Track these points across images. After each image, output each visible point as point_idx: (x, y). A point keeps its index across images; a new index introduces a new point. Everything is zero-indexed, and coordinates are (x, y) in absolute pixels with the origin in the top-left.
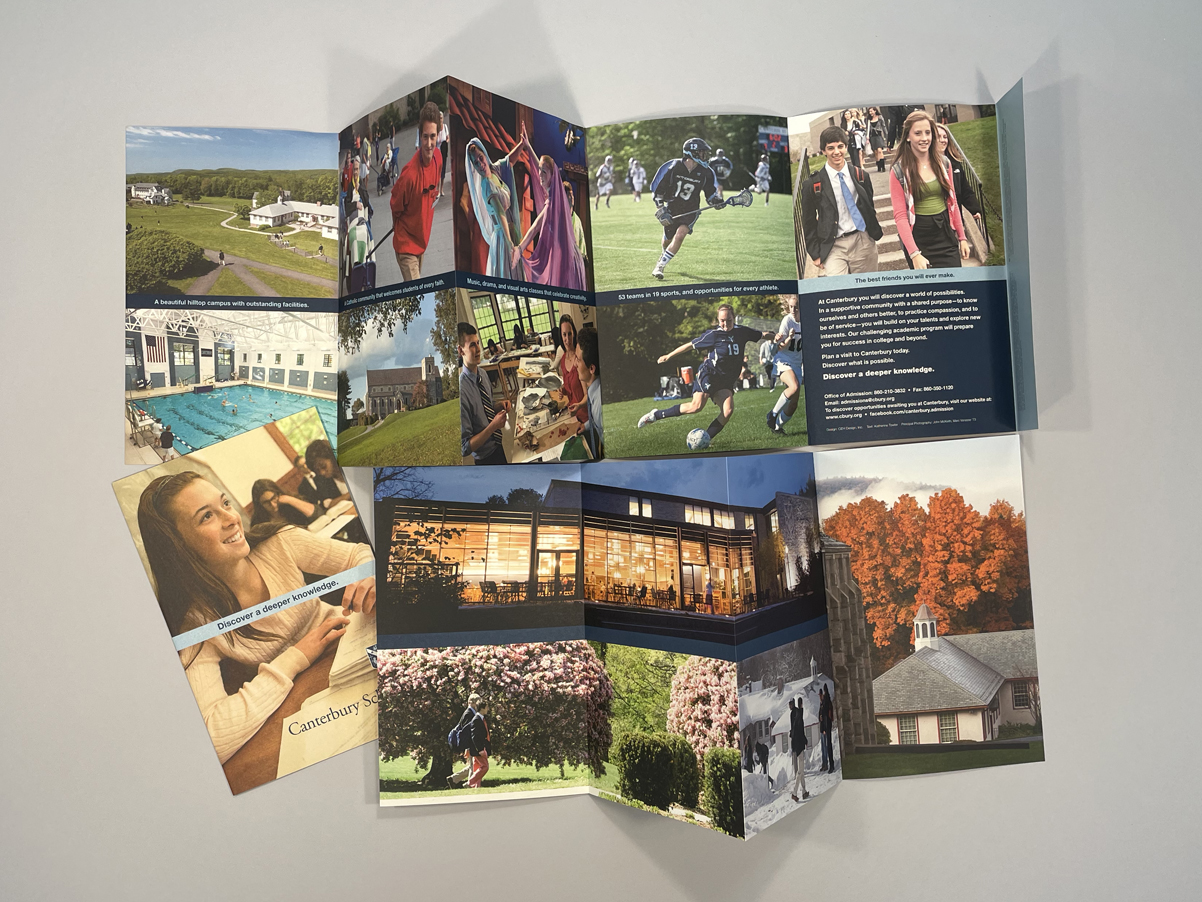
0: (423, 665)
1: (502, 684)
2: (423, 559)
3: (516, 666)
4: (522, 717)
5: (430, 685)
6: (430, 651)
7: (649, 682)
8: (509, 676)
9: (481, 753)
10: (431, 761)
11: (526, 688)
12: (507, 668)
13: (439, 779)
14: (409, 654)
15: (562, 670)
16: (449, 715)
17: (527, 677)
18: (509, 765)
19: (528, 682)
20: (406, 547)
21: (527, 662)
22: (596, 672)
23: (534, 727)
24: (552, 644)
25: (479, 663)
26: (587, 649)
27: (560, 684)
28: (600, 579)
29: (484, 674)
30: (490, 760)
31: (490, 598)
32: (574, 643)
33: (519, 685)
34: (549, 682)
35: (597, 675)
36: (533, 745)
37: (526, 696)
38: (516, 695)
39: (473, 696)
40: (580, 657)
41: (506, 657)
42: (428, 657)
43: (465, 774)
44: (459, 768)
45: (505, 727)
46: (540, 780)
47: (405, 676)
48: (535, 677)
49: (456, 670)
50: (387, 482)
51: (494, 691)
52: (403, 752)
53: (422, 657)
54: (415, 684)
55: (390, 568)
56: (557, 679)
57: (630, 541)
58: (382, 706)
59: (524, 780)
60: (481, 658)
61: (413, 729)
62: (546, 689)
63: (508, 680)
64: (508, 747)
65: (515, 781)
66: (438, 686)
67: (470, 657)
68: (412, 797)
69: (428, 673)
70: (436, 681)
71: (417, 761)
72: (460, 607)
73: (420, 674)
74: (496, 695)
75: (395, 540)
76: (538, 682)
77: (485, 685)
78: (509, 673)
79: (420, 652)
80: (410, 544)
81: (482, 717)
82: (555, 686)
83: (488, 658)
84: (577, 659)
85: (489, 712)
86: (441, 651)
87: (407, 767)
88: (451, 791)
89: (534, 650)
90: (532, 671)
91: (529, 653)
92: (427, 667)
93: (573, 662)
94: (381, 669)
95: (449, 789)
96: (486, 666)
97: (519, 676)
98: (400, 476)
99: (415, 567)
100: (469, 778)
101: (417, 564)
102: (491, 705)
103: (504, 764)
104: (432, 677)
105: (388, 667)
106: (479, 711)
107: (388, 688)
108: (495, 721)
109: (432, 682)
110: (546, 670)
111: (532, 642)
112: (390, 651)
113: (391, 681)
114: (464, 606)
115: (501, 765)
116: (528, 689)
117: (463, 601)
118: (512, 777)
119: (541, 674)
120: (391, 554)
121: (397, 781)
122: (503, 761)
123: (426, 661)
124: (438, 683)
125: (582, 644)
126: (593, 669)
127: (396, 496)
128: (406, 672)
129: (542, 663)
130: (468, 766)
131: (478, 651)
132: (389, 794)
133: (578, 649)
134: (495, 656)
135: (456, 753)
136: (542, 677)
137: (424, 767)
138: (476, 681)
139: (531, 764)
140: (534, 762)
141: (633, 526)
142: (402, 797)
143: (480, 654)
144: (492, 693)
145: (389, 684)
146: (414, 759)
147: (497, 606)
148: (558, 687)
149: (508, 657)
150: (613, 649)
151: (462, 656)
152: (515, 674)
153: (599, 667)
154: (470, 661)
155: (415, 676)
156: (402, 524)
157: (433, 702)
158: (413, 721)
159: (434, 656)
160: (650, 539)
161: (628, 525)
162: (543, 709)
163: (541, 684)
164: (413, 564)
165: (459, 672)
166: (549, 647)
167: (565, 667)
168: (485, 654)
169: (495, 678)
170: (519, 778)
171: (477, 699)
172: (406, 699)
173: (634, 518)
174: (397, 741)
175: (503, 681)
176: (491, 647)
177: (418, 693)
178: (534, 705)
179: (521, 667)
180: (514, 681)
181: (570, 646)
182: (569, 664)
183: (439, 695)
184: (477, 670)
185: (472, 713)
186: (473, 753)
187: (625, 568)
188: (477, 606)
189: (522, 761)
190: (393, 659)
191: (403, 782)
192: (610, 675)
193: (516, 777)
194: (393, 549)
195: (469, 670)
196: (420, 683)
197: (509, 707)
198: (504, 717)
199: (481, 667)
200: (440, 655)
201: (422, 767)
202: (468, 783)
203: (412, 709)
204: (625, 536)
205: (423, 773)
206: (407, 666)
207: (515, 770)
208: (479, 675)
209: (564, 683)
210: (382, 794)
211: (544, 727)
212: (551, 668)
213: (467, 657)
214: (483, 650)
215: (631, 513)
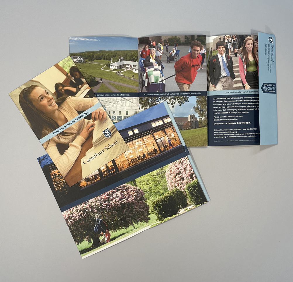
0: (77, 211)
1: (104, 208)
2: (64, 180)
3: (106, 200)
4: (114, 215)
5: (82, 217)
6: (78, 206)
8: (105, 204)
9: (106, 231)
10: (92, 239)
11: (112, 206)
12: (103, 202)
13: (97, 244)
14: (72, 210)
15: (121, 196)
16: (92, 223)
17: (111, 202)
18: (116, 231)
19: (112, 204)
20: (57, 178)
21: (109, 198)
22: (133, 191)
23: (119, 217)
24: (114, 189)
25: (94, 204)
26: (126, 186)
27: (122, 200)
28: (124, 161)
29: (97, 207)
30: (110, 232)
31: (89, 183)
32: (121, 186)
33: (109, 206)
34: (118, 201)
35: (135, 191)
36: (121, 222)
37: (113, 208)
38: (110, 209)
39: (96, 215)
40: (125, 190)
41: (101, 199)
42: (78, 208)
43: (104, 239)
44: (101, 238)
45: (110, 220)
46: (128, 232)
47: (73, 217)
48: (113, 202)
49: (88, 209)
50: (43, 161)
51: (102, 211)
52: (83, 240)
53: (76, 209)
54: (77, 218)
55: (55, 186)
56: (121, 199)
57: (133, 144)
58: (70, 229)
59: (123, 234)
60: (94, 202)
61: (82, 232)
62: (118, 203)
63: (105, 206)
64: (114, 226)
65: (120, 235)
66: (84, 216)
67: (90, 203)
68: (91, 252)
69: (80, 213)
70: (83, 215)
71: (88, 241)
72: (81, 189)
73: (77, 215)
74: (103, 212)
75: (53, 177)
76: (115, 203)
77: (99, 210)
78: (104, 203)
79: (75, 208)
80: (58, 177)
81: (102, 220)
82: (121, 202)
83: (96, 201)
84: (125, 191)
85: (103, 218)
86: (81, 205)
87: (85, 244)
88: (102, 246)
89: (109, 193)
90: (112, 200)
91: (108, 195)
92: (79, 211)
93: (124, 192)
94: (65, 218)
95: (101, 246)
96: (96, 204)
97: (108, 203)
98: (46, 157)
99: (62, 183)
100: (106, 240)
101: (63, 182)
102: (103, 215)
103: (115, 232)
104: (81, 214)
105: (67, 216)
106: (100, 219)
107: (70, 223)
108: (106, 219)
109: (82, 215)
110: (116, 198)
111: (108, 191)
112: (65, 211)
113: (69, 220)
114: (82, 189)
115: (114, 232)
116: (113, 206)
117: (81, 187)
118: (119, 235)
119: (115, 200)
120: (53, 182)
121: (84, 249)
122: (114, 231)
123: (78, 210)
124: (84, 215)
125: (124, 185)
126: (132, 191)
127: (48, 164)
128: (73, 216)
129: (114, 196)
130: (104, 236)
131: (92, 201)
132: (84, 254)
133: (124, 187)
134: (98, 200)
135: (98, 234)
136: (116, 201)
137: (91, 242)
138: (95, 210)
139: (123, 228)
140: (124, 227)
141: (132, 138)
142: (88, 254)
143: (93, 201)
144: (102, 212)
145: (69, 221)
146: (86, 241)
147: (92, 184)
148: (122, 201)
149: (102, 199)
150: (138, 180)
151: (88, 204)
152: (107, 203)
153: (135, 188)
154: (91, 204)
155: (76, 216)
156: (53, 172)
157: (85, 221)
158: (81, 229)
159: (79, 207)
160: (141, 139)
161: (130, 139)
162: (120, 210)
163: (116, 203)
164: (61, 182)
165: (89, 209)
166: (114, 190)
167: (122, 195)
168: (95, 200)
169: (101, 207)
170: (121, 234)
171: (98, 215)
172: (77, 224)
173: (132, 136)
174: (79, 237)
175: (104, 207)
176: (96, 197)
177: (79, 221)
178: (116, 210)
179: (108, 200)
180: (107, 205)
181: (121, 187)
182: (122, 193)
183: (86, 218)
184: (94, 206)
185: (98, 221)
186: (104, 232)
187: (134, 153)
188: (86, 187)
189: (120, 229)
190: (67, 213)
191: (86, 249)
192: (140, 188)
193: (120, 234)
194: (53, 180)
195: (92, 207)
196: (78, 217)
197: (109, 214)
198: (109, 217)
199: (95, 205)
200: (81, 206)
201: (90, 242)
202: (106, 241)
203: (79, 226)
204: (131, 143)
205: (91, 244)
206: (73, 214)
207: (119, 232)
208: (96, 208)
209: (123, 200)
210: (82, 255)
211: (123, 215)
212: (117, 197)
213: (90, 204)
214: (94, 200)
215: (130, 135)
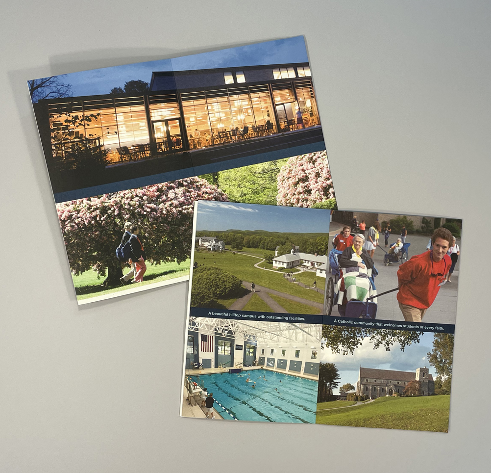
0: (89, 209)
1: (145, 213)
2: (74, 138)
3: (152, 200)
4: (162, 232)
5: (96, 221)
6: (92, 199)
7: (259, 185)
8: (149, 207)
9: (140, 259)
10: (107, 270)
11: (162, 213)
12: (146, 202)
13: (115, 281)
14: (78, 203)
15: (183, 198)
16: (113, 239)
17: (161, 206)
18: (160, 264)
19: (162, 209)
20: (61, 132)
21: (159, 197)
22: (210, 194)
23: (171, 237)
24: (173, 182)
25: (127, 202)
26: (198, 182)
27: (184, 207)
28: (204, 133)
29: (131, 208)
30: (147, 263)
31: (126, 158)
32: (188, 179)
33: (156, 212)
34: (176, 207)
36: (173, 248)
37: (162, 219)
38: (156, 218)
40: (194, 188)
41: (144, 195)
42: (92, 203)
43: (132, 274)
44: (126, 271)
45: (152, 240)
46: (182, 270)
47: (78, 218)
48: (166, 206)
49: (112, 209)
50: (39, 89)
51: (140, 218)
52: (88, 268)
53: (88, 204)
54: (86, 222)
55: (53, 147)
56: (181, 204)
57: (229, 101)
58: (67, 240)
59: (171, 272)
60: (128, 198)
61: (91, 251)
62: (175, 212)
63: (149, 210)
64: (157, 253)
65: (166, 273)
66: (102, 221)
67: (120, 199)
68: (99, 295)
69: (94, 214)
70: (100, 218)
71: (97, 272)
72: (106, 167)
73: (88, 215)
74: (142, 221)
75: (52, 128)
76: (169, 208)
77: (133, 216)
78: (148, 205)
79: (85, 200)
80: (63, 129)
81: (136, 236)
82: (180, 209)
83: (132, 198)
84: (192, 190)
85: (140, 232)
86: (99, 198)
87: (92, 276)
88: (124, 286)
89: (162, 188)
90: (164, 202)
91: (158, 190)
92: (92, 210)
93: (190, 192)
94: (61, 216)
95: (122, 286)
96: (132, 203)
97: (155, 206)
98: (47, 84)
99: (70, 144)
100: (135, 277)
101: (71, 142)
102: (140, 228)
103: (156, 264)
104: (97, 216)
105: (66, 214)
106: (133, 233)
107: (68, 228)
108: (145, 237)
109: (98, 219)
110: (172, 199)
111: (160, 183)
112: (65, 203)
113: (69, 222)
114: (109, 166)
115: (154, 265)
117: (108, 162)
118: (163, 271)
119: (170, 203)
120: (52, 138)
121: (87, 287)
122: (155, 262)
123: (91, 206)
124: (102, 219)
125: (193, 179)
126: (206, 193)
127: (47, 98)
128: (79, 215)
129: (169, 196)
130: (132, 269)
131: (124, 194)
132: (83, 296)
133: (192, 183)
134: (137, 196)
135: (123, 262)
136: (171, 205)
137: (103, 274)
138: (127, 214)
139: (174, 261)
140: (176, 259)
141: (229, 91)
142: (92, 296)
143: (126, 196)
144: (139, 220)
145: (69, 225)
146: (96, 270)
147: (132, 162)
148: (183, 209)
150: (223, 174)
151: (115, 199)
152: (152, 205)
153: (214, 189)
154: (120, 201)
155: (85, 217)
156: (55, 116)
157: (101, 232)
158: (90, 246)
159: (95, 202)
160: (246, 96)
161: (226, 91)
162: (175, 225)
163: (171, 209)
164: (68, 143)
165: (115, 210)
166: (172, 184)
167: (185, 196)
168: (130, 195)
169: (139, 210)
170: (168, 271)
171: (130, 225)
172: (82, 233)
173: (230, 85)
174: (81, 261)
175: (145, 211)
176: (133, 190)
177: (89, 228)
178: (169, 223)
179: (156, 200)
180: (153, 210)
181: (186, 181)
182: (187, 194)
183: (103, 227)
184: (126, 207)
186: (134, 261)
187: (227, 120)
188: (118, 165)
189: (167, 260)
190: (68, 208)
191: (91, 287)
192: (224, 191)
193: (165, 271)
194: (53, 135)
195: (121, 207)
196: (89, 221)
197: (153, 227)
198: (150, 234)
199: (129, 204)
200: (99, 200)
201: (102, 275)
202: (135, 280)
203: (87, 239)
204: (225, 99)
205: (103, 279)
206: (78, 211)
207: (164, 266)
208: (128, 209)
209: (187, 207)
210: (78, 297)
211: (178, 236)
212: (176, 198)
213: (118, 199)
214: (128, 193)
215: (227, 83)
